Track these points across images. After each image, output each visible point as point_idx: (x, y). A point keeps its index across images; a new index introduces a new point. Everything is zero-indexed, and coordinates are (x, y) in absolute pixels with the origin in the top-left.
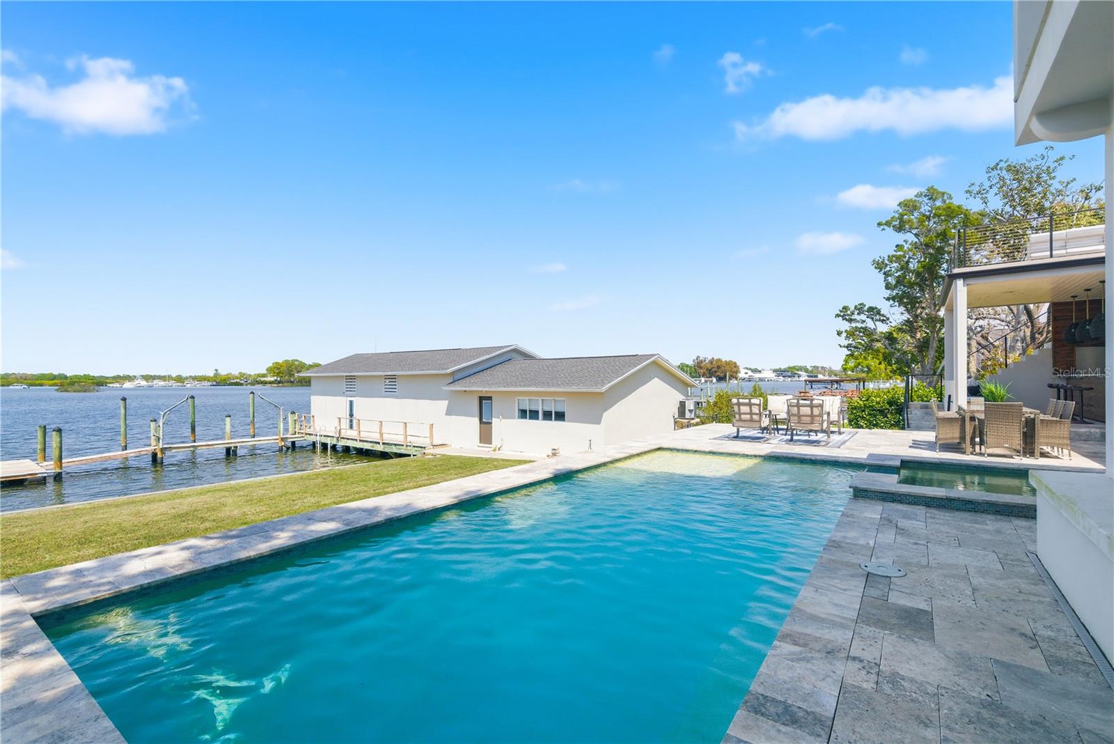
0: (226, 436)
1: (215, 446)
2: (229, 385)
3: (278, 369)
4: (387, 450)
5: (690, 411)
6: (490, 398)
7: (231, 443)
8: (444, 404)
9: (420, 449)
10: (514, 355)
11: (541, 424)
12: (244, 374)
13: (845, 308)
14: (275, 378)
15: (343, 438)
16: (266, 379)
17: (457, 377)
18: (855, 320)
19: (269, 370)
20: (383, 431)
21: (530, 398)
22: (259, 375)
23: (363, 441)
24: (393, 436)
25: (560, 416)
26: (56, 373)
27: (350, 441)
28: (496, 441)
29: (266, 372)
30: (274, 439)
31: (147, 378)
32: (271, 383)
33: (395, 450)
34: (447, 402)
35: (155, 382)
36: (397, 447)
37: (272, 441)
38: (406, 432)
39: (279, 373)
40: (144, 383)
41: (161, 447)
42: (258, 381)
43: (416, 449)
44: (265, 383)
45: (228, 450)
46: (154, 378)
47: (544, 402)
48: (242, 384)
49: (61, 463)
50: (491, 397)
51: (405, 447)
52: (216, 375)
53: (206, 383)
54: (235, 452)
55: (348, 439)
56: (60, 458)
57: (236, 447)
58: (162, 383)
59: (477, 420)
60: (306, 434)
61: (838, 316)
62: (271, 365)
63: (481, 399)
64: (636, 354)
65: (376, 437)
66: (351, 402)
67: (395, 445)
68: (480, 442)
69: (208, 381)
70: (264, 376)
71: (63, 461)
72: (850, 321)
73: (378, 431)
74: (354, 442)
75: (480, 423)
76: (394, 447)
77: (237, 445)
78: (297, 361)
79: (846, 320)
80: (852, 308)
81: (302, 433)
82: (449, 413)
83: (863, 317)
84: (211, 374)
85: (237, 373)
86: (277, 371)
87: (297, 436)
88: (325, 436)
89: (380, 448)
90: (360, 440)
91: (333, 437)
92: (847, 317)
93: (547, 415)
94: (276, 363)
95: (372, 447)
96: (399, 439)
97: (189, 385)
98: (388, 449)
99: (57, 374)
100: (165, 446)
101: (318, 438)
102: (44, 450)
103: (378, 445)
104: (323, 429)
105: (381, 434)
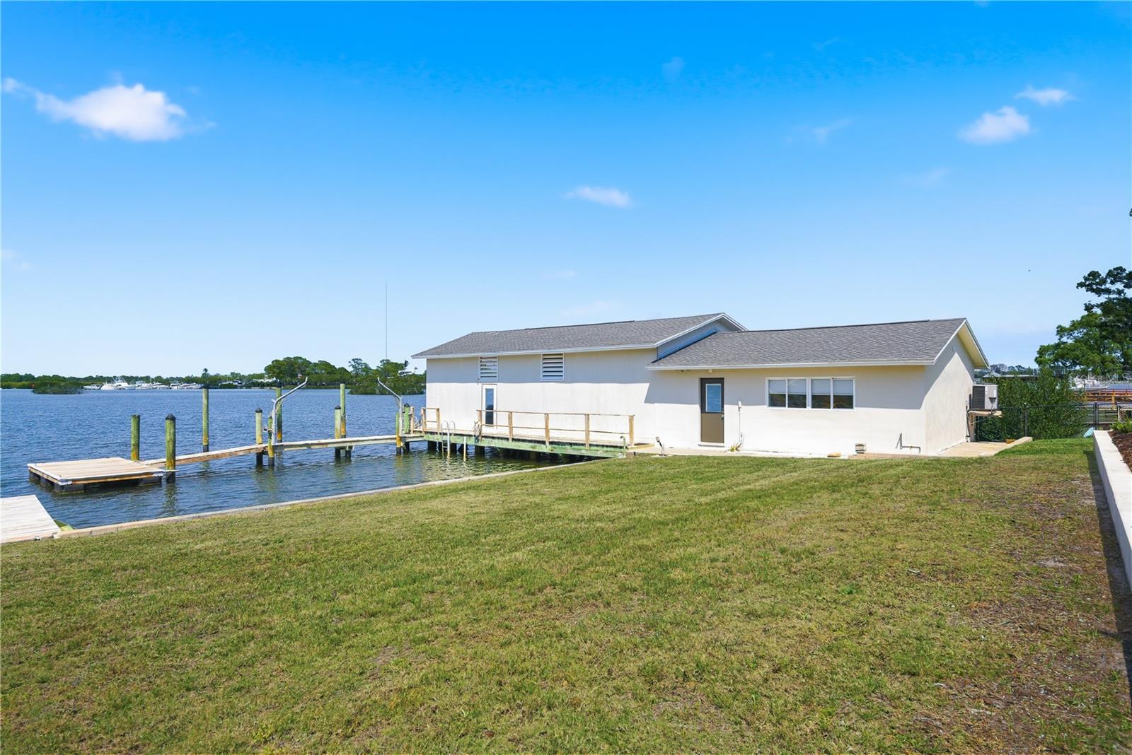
0: (336, 435)
1: (329, 446)
2: (220, 388)
3: (279, 368)
4: (556, 451)
5: (992, 400)
6: (721, 380)
7: (346, 442)
8: (644, 388)
9: (612, 449)
10: (719, 327)
11: (809, 413)
12: (237, 374)
13: (1094, 275)
14: (274, 379)
15: (485, 437)
16: (262, 380)
17: (661, 354)
18: (1108, 291)
19: (268, 369)
20: (550, 426)
21: (790, 378)
22: (254, 376)
23: (519, 440)
24: (567, 430)
25: (845, 402)
26: (22, 373)
27: (496, 440)
28: (730, 438)
29: (264, 372)
30: (390, 439)
31: (129, 379)
32: (269, 385)
33: (570, 451)
34: (648, 384)
35: (138, 383)
36: (573, 447)
37: (389, 441)
38: (588, 427)
39: (280, 373)
40: (124, 385)
41: (272, 444)
42: (251, 382)
43: (605, 449)
44: (262, 385)
45: (338, 451)
46: (137, 379)
47: (815, 382)
48: (235, 387)
49: (175, 461)
50: (723, 379)
51: (587, 447)
52: (205, 375)
53: (195, 386)
54: (348, 453)
55: (493, 438)
56: (174, 454)
57: (351, 447)
58: (145, 385)
59: (697, 408)
60: (426, 433)
61: (1080, 285)
62: (271, 363)
63: (703, 381)
64: (927, 319)
65: (540, 435)
66: (490, 393)
67: (571, 444)
68: (702, 441)
69: (197, 383)
70: (261, 376)
71: (177, 458)
72: (1099, 292)
73: (544, 427)
74: (504, 442)
75: (702, 412)
76: (568, 447)
77: (353, 444)
78: (301, 358)
79: (1093, 290)
80: (1103, 275)
81: (421, 432)
82: (650, 399)
83: (1119, 286)
84: (199, 374)
85: (229, 374)
86: (277, 371)
87: (412, 435)
88: (456, 435)
89: (546, 449)
90: (513, 439)
91: (470, 436)
92: (1094, 287)
93: (820, 402)
94: (276, 361)
95: (532, 447)
96: (579, 437)
97: (175, 387)
98: (559, 451)
99: (24, 374)
100: (277, 444)
101: (447, 438)
102: (137, 445)
103: (542, 445)
104: (452, 427)
105: (547, 430)
